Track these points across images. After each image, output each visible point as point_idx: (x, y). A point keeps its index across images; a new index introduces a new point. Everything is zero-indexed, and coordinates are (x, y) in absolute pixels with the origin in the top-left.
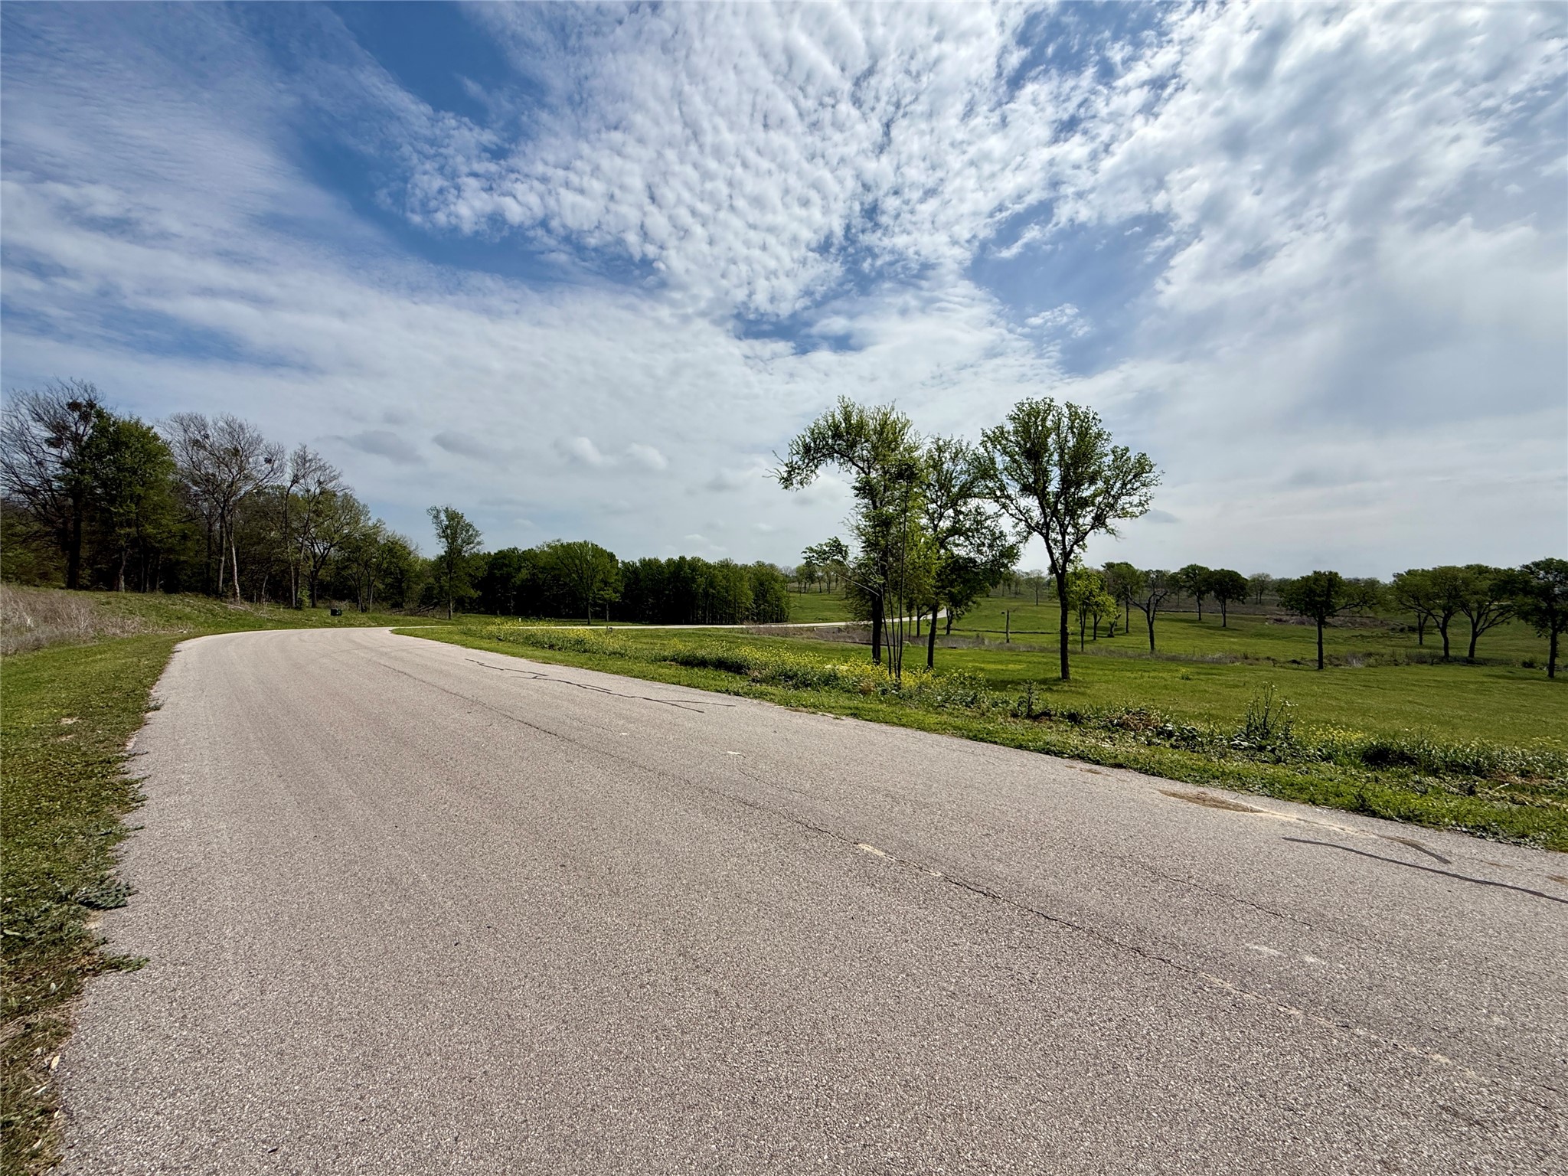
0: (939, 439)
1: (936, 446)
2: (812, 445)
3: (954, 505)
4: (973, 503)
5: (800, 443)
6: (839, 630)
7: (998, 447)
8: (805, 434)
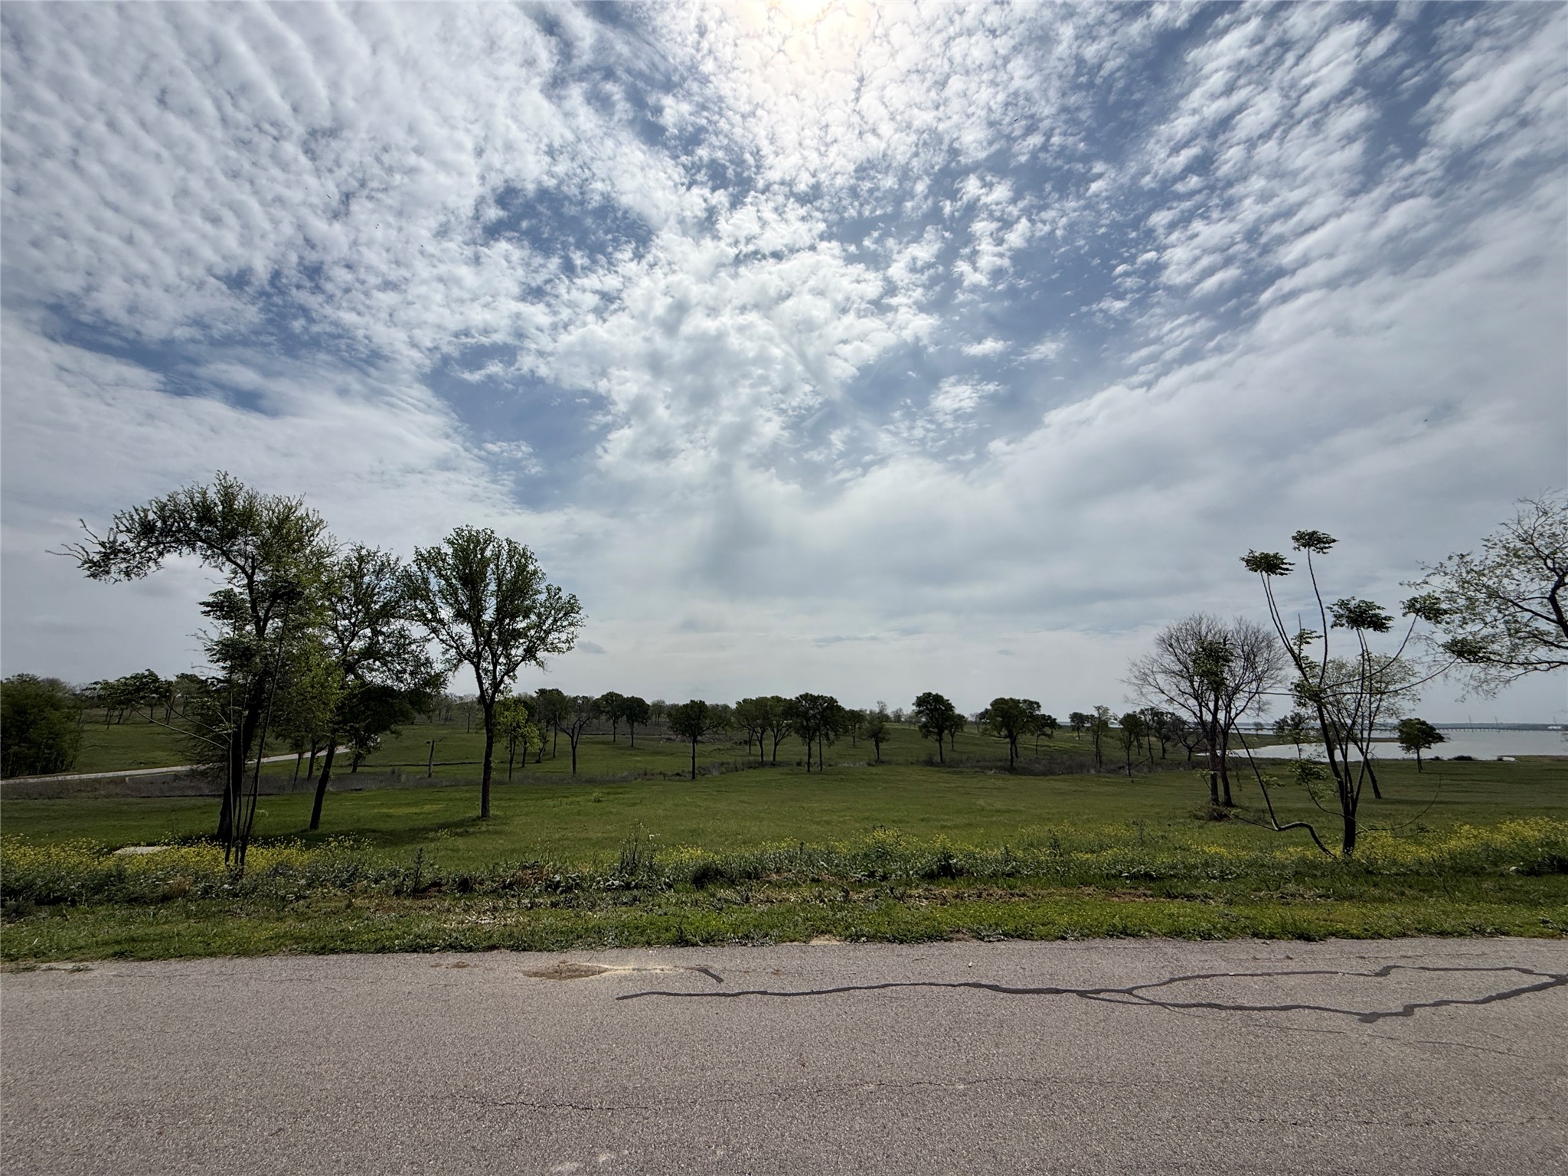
0: (361, 548)
1: (356, 555)
2: (159, 524)
3: (372, 625)
4: (396, 624)
5: (136, 517)
6: (177, 777)
7: (433, 568)
8: (147, 507)
